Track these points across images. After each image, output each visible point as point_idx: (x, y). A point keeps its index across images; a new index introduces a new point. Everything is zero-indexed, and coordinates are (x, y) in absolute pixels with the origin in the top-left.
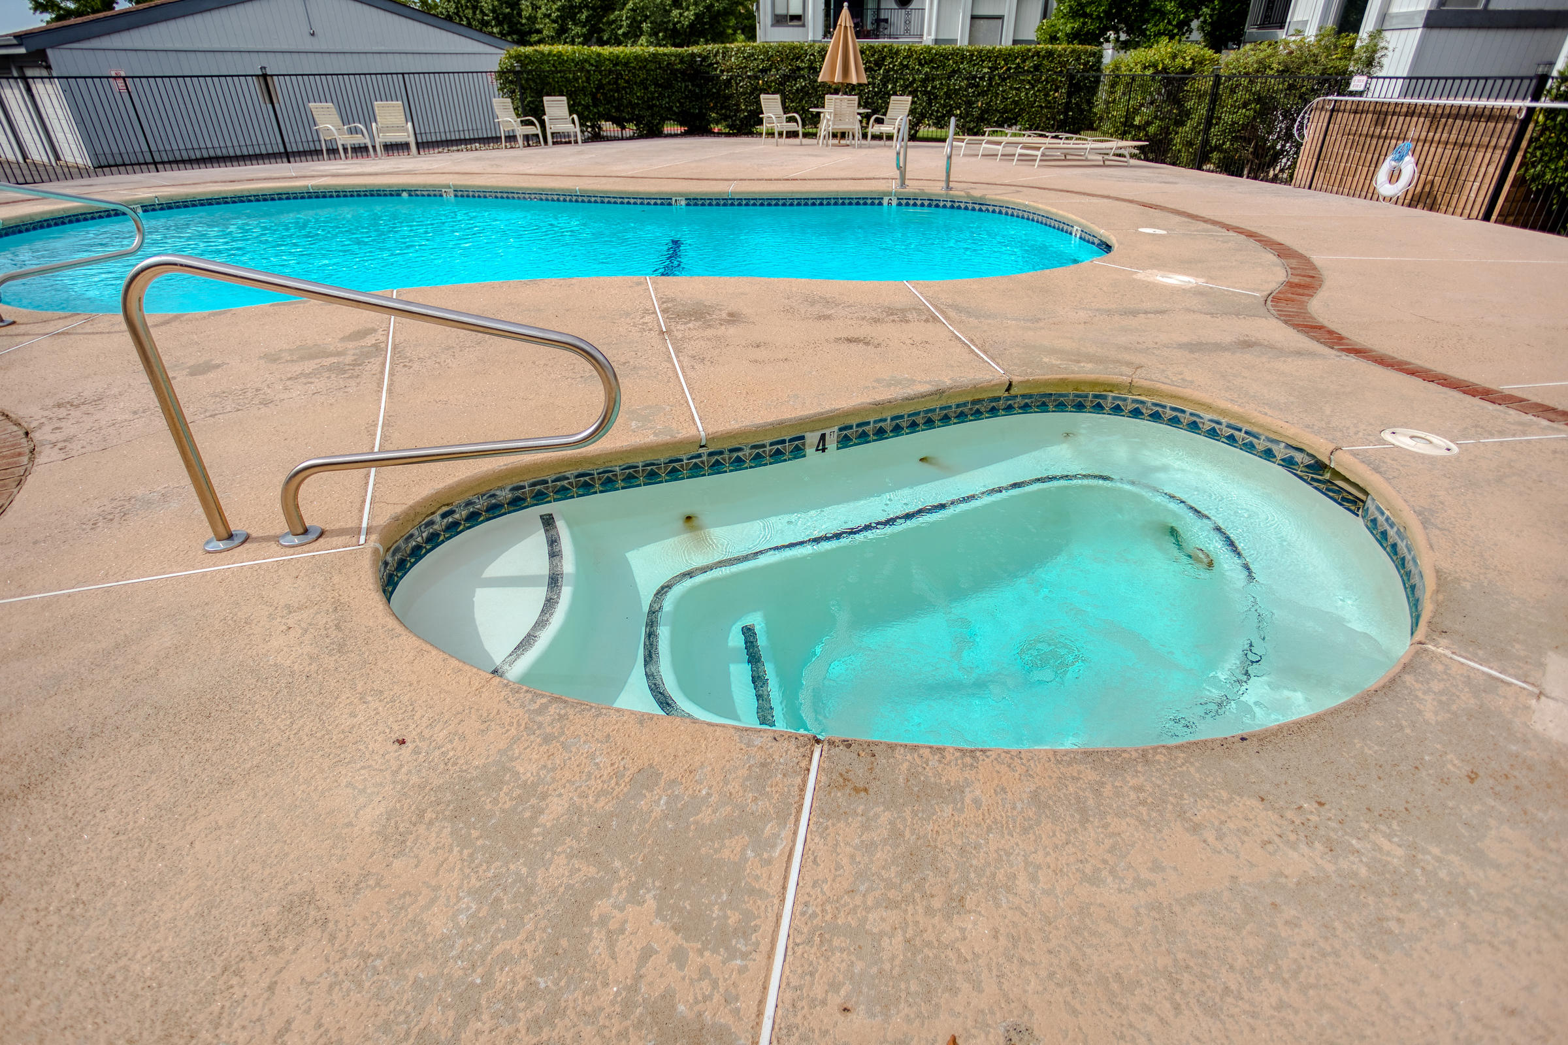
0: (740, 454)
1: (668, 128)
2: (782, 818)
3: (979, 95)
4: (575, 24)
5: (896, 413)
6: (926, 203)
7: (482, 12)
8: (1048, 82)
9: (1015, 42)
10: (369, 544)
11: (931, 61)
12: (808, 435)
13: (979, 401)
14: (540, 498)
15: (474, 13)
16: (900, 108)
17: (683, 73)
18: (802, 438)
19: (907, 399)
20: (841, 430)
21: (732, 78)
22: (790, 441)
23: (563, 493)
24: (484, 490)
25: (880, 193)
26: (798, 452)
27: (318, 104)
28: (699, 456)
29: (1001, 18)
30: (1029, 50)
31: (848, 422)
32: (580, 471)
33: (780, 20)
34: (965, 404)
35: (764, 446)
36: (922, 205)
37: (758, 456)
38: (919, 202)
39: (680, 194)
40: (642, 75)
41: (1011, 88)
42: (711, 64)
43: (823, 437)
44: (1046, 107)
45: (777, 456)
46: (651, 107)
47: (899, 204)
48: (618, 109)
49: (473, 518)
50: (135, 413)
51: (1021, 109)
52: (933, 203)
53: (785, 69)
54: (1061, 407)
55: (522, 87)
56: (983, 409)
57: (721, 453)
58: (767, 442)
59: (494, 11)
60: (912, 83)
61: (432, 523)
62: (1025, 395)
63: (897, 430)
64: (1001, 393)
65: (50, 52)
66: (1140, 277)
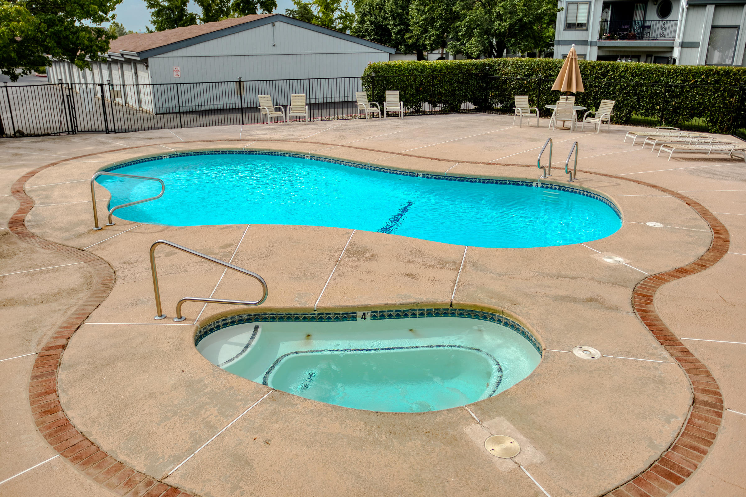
0: (330, 316)
2: (253, 401)
3: (674, 97)
4: (432, 28)
5: (397, 309)
6: (558, 188)
7: (385, 11)
8: (725, 91)
9: (706, 64)
10: (196, 324)
11: (641, 74)
12: (357, 312)
13: (438, 309)
14: (257, 320)
15: (380, 12)
16: (607, 107)
17: (476, 75)
18: (356, 313)
19: (401, 304)
20: (372, 312)
21: (507, 79)
22: (350, 314)
23: (265, 319)
24: (238, 314)
25: (531, 180)
26: (354, 318)
27: (263, 95)
28: (314, 314)
29: (737, 27)
30: (711, 70)
31: (375, 310)
32: (272, 313)
33: (570, 26)
34: (431, 310)
35: (339, 314)
36: (555, 189)
37: (337, 317)
38: (553, 187)
39: (420, 172)
40: (450, 77)
41: (697, 93)
42: (496, 70)
43: (364, 314)
44: (724, 107)
45: (345, 319)
46: (453, 95)
47: (542, 187)
48: (431, 96)
49: (233, 323)
50: (146, 269)
51: (705, 108)
53: (541, 75)
54: (477, 316)
55: (374, 84)
56: (440, 313)
57: (323, 314)
58: (341, 313)
59: (391, 11)
60: (626, 88)
61: (218, 322)
62: (459, 310)
63: (398, 316)
64: (448, 307)
65: (149, 59)
66: (595, 256)
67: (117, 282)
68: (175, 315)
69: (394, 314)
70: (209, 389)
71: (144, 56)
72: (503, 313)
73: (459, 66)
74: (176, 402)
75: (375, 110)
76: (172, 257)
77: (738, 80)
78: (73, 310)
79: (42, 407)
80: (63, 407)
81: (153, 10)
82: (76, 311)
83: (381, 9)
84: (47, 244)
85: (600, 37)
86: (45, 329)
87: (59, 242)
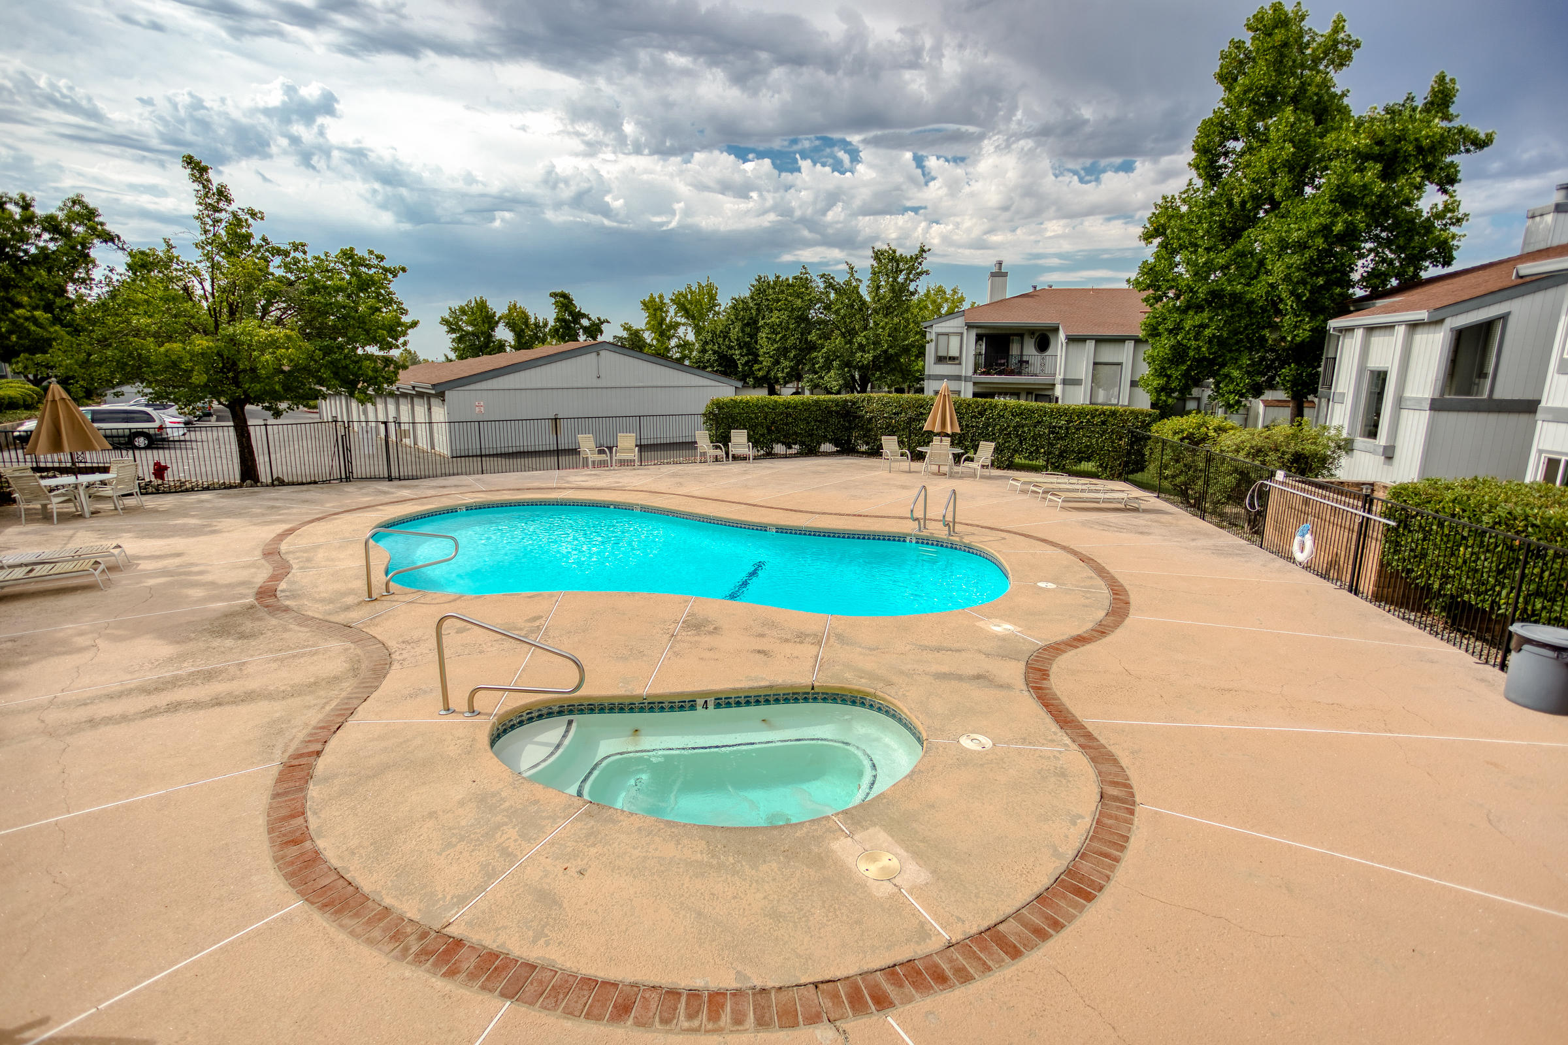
0: (663, 705)
1: (827, 447)
3: (1059, 439)
4: (785, 359)
5: (746, 694)
6: (935, 543)
7: (730, 340)
8: (1113, 433)
9: (1091, 404)
10: (493, 719)
11: (1021, 414)
12: (698, 700)
13: (797, 693)
14: (571, 712)
15: (724, 340)
16: (986, 450)
17: (837, 412)
18: (695, 701)
19: (751, 688)
20: (716, 699)
21: (873, 417)
22: (688, 702)
23: (581, 712)
24: (547, 705)
25: (904, 534)
26: (693, 707)
27: (584, 436)
28: (644, 703)
29: (1120, 364)
30: (1097, 410)
31: (720, 696)
32: (590, 703)
33: (940, 360)
34: (789, 694)
35: (675, 703)
36: (932, 544)
37: (672, 707)
38: (930, 542)
39: (773, 525)
40: (806, 414)
41: (1083, 436)
42: (859, 407)
43: (706, 702)
44: (1113, 451)
45: (682, 708)
46: (811, 435)
47: (917, 542)
48: (785, 437)
49: (540, 717)
51: (1093, 452)
52: (939, 543)
53: (911, 413)
54: (844, 701)
55: (717, 423)
56: (799, 698)
57: (654, 703)
58: (677, 701)
59: (737, 340)
60: (1006, 429)
61: (522, 716)
62: (823, 693)
63: (748, 703)
64: (809, 690)
65: (447, 392)
66: (981, 624)
67: (393, 668)
68: (466, 708)
69: (743, 700)
70: (507, 804)
71: (440, 389)
72: (875, 696)
73: (817, 402)
74: (463, 823)
75: (718, 452)
76: (464, 634)
77: (1125, 422)
78: (333, 704)
79: (284, 835)
80: (313, 834)
81: (454, 336)
82: (337, 705)
83: (725, 337)
84: (304, 620)
85: (975, 372)
86: (294, 731)
87: (321, 617)
